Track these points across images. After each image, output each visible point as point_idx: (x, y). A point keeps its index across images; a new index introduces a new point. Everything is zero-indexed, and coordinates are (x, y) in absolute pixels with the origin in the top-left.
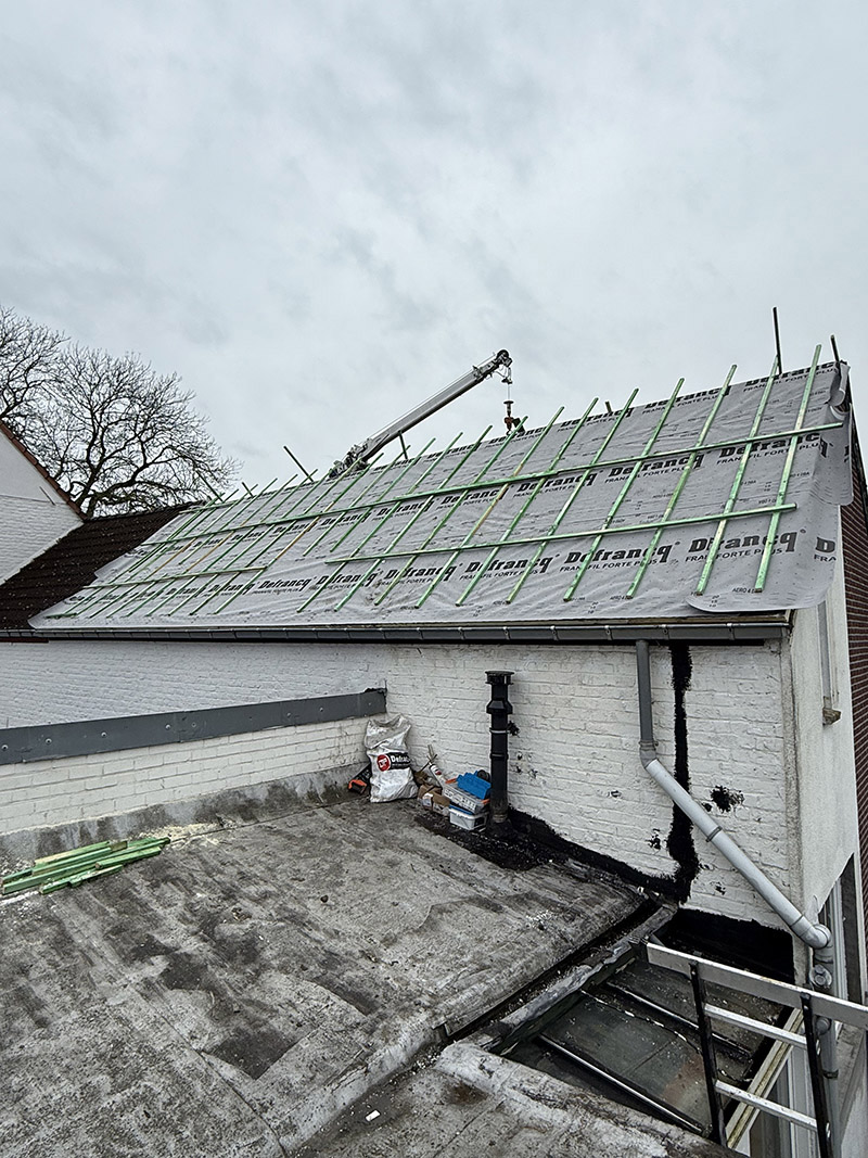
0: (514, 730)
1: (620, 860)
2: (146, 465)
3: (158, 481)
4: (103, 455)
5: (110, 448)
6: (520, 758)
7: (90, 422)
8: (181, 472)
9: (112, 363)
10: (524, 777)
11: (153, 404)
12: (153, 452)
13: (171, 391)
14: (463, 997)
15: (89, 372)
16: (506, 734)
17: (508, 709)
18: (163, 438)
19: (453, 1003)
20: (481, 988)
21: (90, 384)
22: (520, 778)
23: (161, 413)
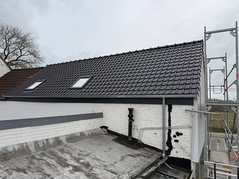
0: (133, 120)
1: (156, 147)
2: (21, 56)
3: (24, 60)
4: (9, 52)
5: (11, 50)
6: (134, 126)
7: (5, 43)
8: (31, 58)
9: (12, 28)
10: (135, 131)
11: (24, 40)
12: (23, 53)
13: (29, 37)
14: (133, 172)
15: (6, 30)
16: (132, 121)
17: (132, 116)
18: (26, 49)
19: (132, 173)
20: (136, 170)
21: (6, 33)
22: (134, 131)
23: (26, 42)
